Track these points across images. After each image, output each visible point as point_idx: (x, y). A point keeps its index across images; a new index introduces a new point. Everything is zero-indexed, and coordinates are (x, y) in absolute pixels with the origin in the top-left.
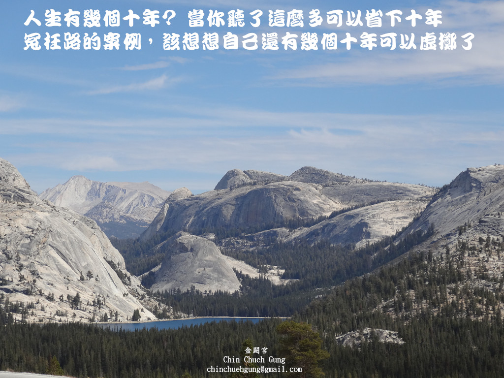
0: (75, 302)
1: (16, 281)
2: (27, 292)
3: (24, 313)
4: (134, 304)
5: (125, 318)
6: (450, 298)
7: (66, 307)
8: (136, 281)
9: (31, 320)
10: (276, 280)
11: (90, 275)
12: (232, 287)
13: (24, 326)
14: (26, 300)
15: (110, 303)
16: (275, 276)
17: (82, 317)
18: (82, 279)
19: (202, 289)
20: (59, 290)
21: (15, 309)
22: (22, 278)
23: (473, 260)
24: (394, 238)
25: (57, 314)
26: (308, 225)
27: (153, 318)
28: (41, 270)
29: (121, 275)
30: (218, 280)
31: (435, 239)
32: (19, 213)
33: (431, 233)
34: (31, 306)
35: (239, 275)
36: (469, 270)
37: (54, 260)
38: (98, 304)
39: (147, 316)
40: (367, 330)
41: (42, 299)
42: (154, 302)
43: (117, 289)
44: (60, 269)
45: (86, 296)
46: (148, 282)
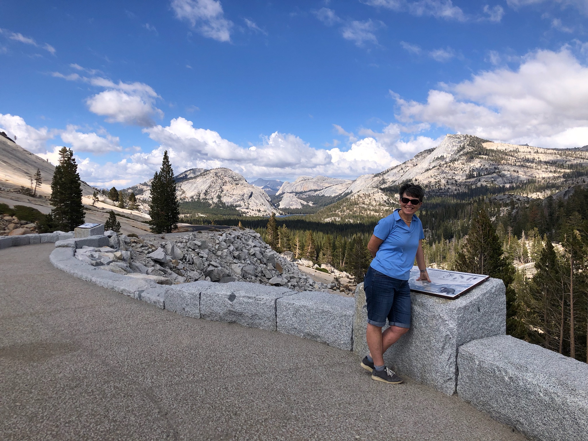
0: (259, 211)
1: (244, 206)
2: (247, 209)
3: (246, 214)
5: (272, 215)
6: (355, 209)
7: (257, 212)
9: (248, 215)
10: (311, 205)
11: (263, 204)
12: (300, 207)
13: (246, 217)
14: (246, 211)
15: (267, 211)
16: (311, 204)
17: (261, 215)
18: (261, 205)
19: (292, 207)
20: (255, 208)
21: (244, 213)
22: (245, 205)
23: (361, 199)
24: (342, 194)
25: (254, 214)
26: (319, 191)
27: (279, 215)
28: (250, 203)
29: (271, 204)
30: (296, 205)
31: (352, 194)
32: (244, 188)
33: (351, 192)
34: (248, 212)
35: (302, 204)
36: (360, 202)
37: (253, 200)
38: (265, 211)
39: (277, 214)
40: (333, 218)
41: (250, 210)
42: (279, 211)
43: (270, 208)
44: (255, 203)
45: (262, 209)
46: (278, 206)
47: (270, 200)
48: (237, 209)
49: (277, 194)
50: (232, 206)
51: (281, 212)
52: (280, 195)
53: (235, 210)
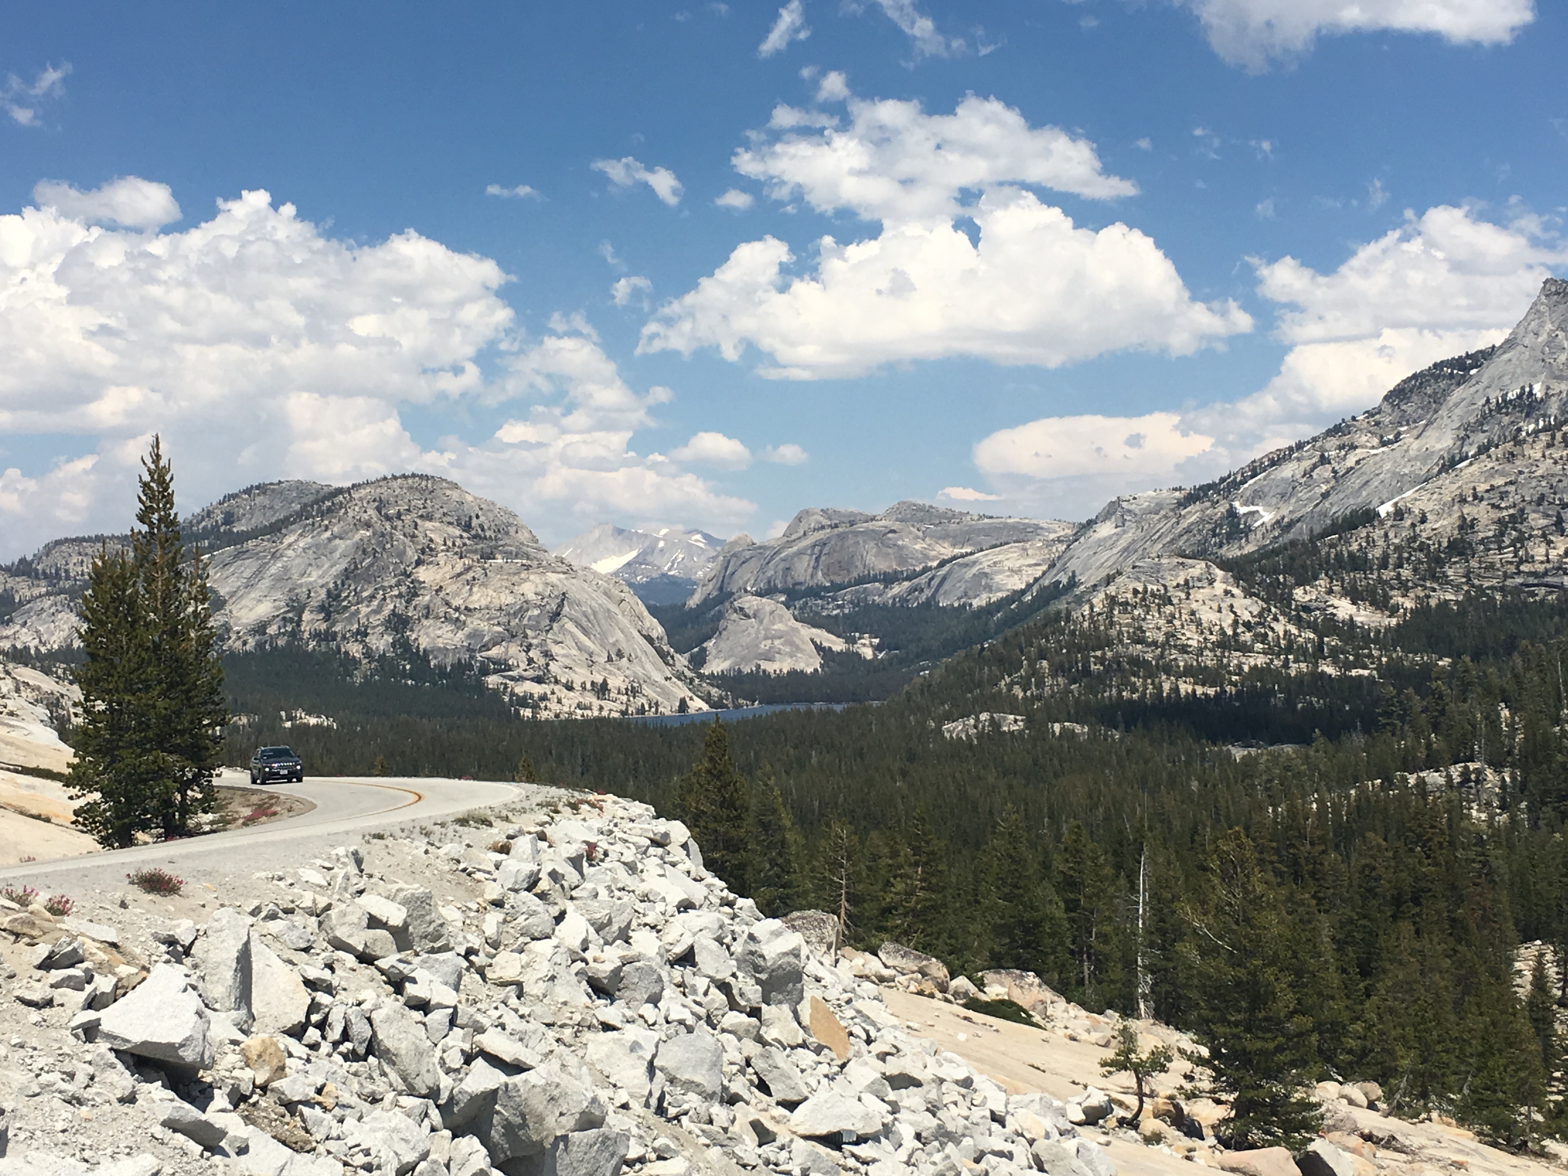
0: (602, 690)
1: (523, 666)
2: (539, 680)
3: (535, 707)
4: (682, 691)
5: (668, 709)
7: (590, 698)
8: (682, 661)
9: (544, 715)
10: (868, 653)
11: (620, 654)
12: (810, 664)
13: (534, 722)
14: (537, 690)
15: (646, 689)
16: (865, 648)
17: (611, 709)
18: (610, 659)
19: (770, 667)
20: (581, 675)
21: (523, 701)
22: (530, 662)
23: (1126, 619)
24: (1024, 592)
25: (579, 707)
26: (908, 579)
27: (706, 708)
28: (555, 650)
29: (662, 655)
30: (792, 655)
31: (1077, 591)
32: (524, 575)
33: (1072, 583)
34: (544, 698)
35: (821, 651)
37: (572, 636)
38: (633, 692)
39: (697, 705)
41: (557, 688)
42: (707, 687)
43: (656, 671)
44: (580, 648)
45: (616, 682)
46: (698, 661)
47: (658, 631)
48: (493, 681)
49: (693, 602)
50: (461, 667)
51: (715, 692)
52: (707, 604)
53: (481, 687)
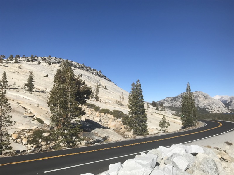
0: (218, 111)
1: (210, 108)
2: (212, 110)
3: (211, 112)
4: (227, 111)
5: (225, 113)
7: (217, 111)
11: (220, 107)
13: (211, 114)
17: (219, 112)
20: (216, 109)
21: (210, 112)
28: (213, 107)
29: (224, 107)
32: (209, 100)
34: (212, 111)
42: (229, 111)
43: (224, 109)
44: (216, 107)
45: (220, 110)
46: (228, 108)
47: (224, 105)
48: (207, 110)
49: (227, 102)
50: (204, 108)
51: (230, 111)
52: (229, 103)
53: (206, 110)
